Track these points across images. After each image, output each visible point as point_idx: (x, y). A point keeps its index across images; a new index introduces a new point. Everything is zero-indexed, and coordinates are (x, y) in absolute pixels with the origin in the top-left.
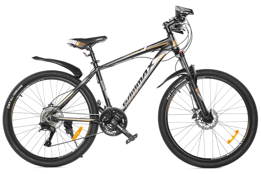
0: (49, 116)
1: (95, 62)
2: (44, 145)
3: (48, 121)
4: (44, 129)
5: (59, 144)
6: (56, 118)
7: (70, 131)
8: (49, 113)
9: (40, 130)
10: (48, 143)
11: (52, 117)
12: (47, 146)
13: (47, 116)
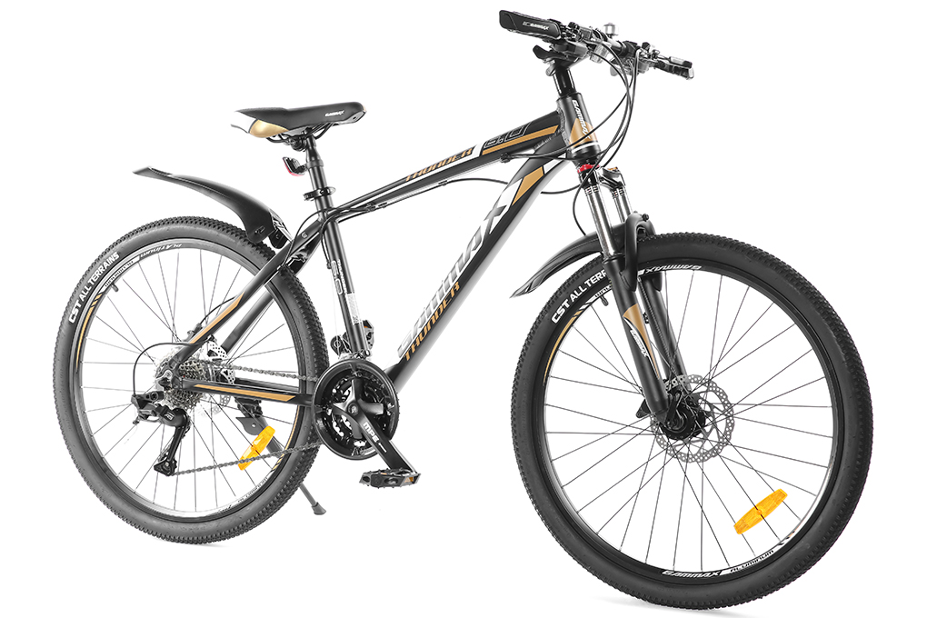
0: (165, 375)
1: (321, 193)
2: (156, 468)
4: (149, 418)
5: (200, 470)
7: (254, 425)
10: (167, 465)
11: (175, 377)
12: (161, 472)
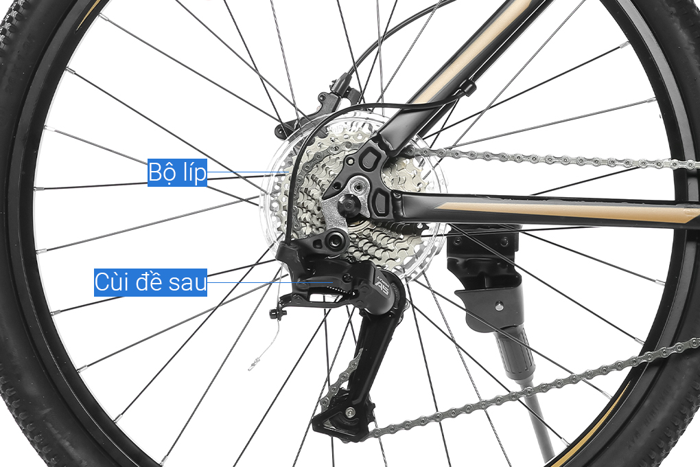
0: (350, 189)
3: (346, 230)
4: (315, 297)
6: (405, 202)
7: (500, 307)
8: (347, 159)
9: (286, 300)
10: (350, 413)
11: (378, 191)
13: (337, 186)
